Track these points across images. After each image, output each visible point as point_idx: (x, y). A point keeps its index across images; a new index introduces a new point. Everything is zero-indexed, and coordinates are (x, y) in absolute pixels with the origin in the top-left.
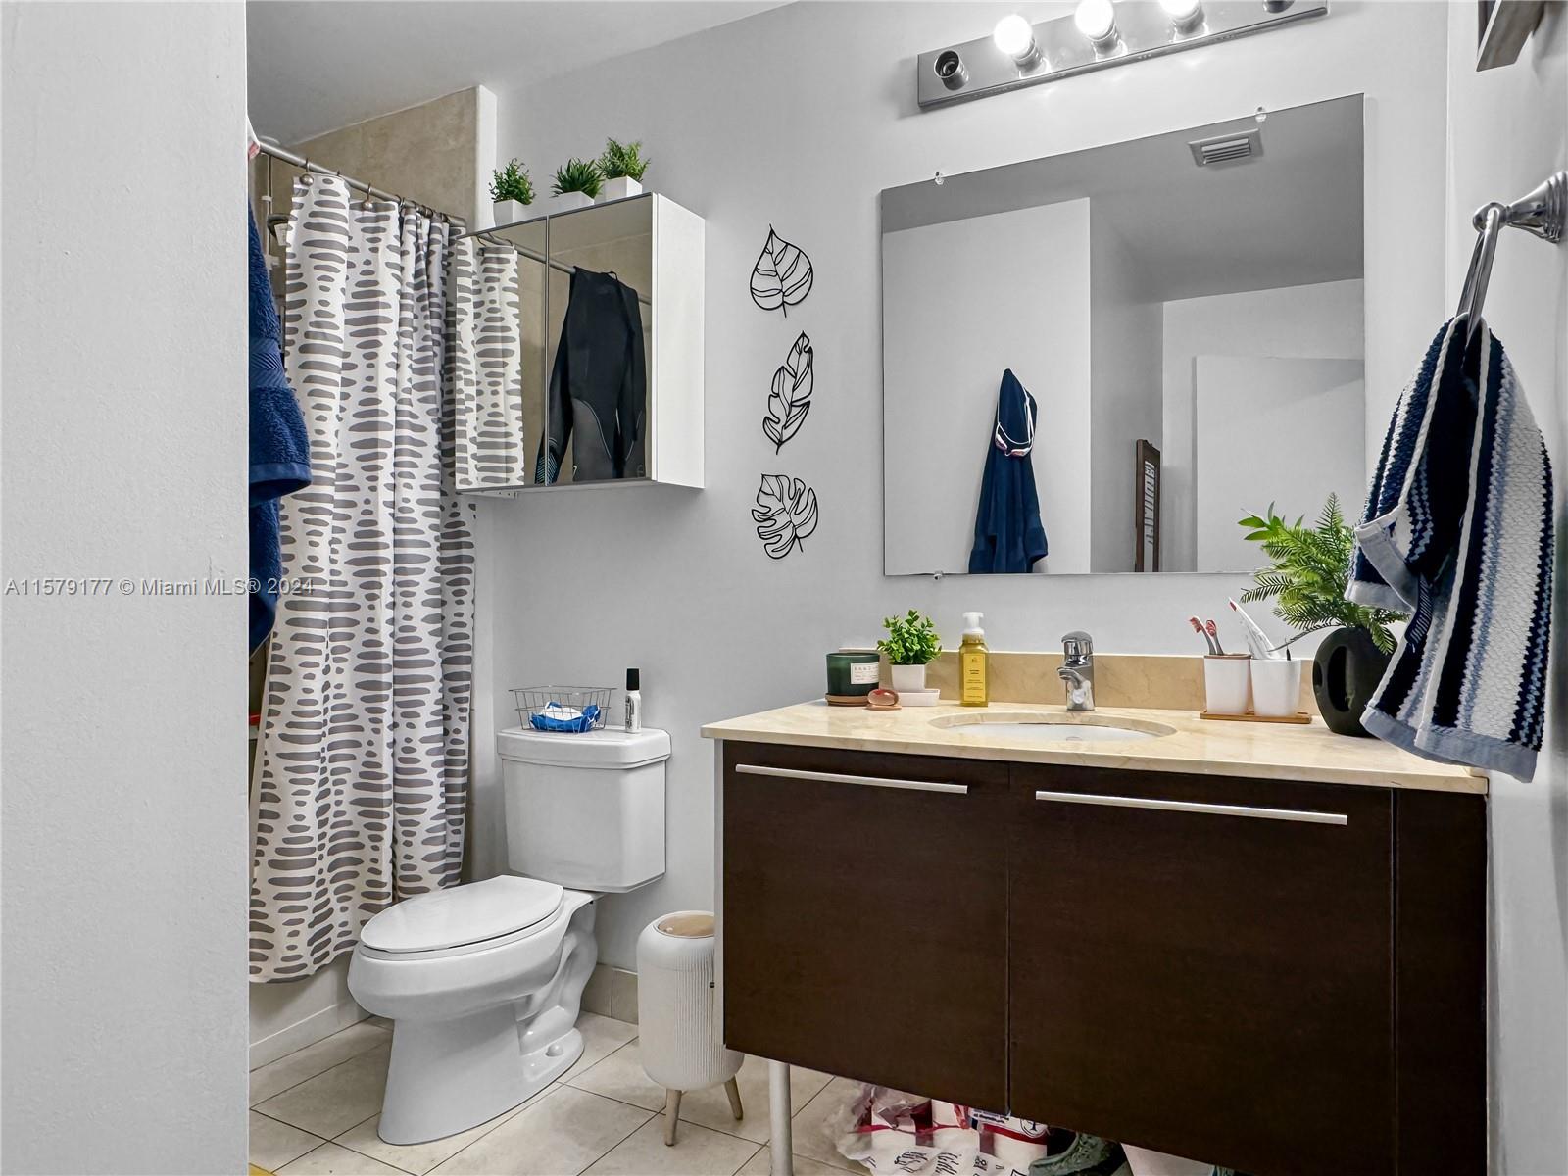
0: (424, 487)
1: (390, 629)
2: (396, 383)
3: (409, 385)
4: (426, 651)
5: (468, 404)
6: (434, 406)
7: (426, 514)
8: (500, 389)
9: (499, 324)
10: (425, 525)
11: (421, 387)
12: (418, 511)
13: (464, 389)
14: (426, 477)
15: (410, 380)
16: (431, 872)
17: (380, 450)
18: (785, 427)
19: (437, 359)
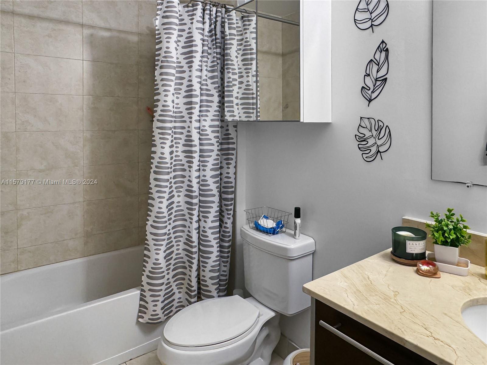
0: (212, 120)
1: (198, 180)
2: (200, 77)
3: (205, 78)
4: (212, 190)
5: (234, 82)
6: (217, 85)
7: (213, 132)
8: (250, 74)
9: (249, 48)
10: (212, 136)
11: (212, 78)
12: (209, 131)
13: (232, 76)
14: (213, 116)
15: (206, 76)
16: (213, 284)
17: (193, 106)
18: (373, 92)
19: (219, 66)
